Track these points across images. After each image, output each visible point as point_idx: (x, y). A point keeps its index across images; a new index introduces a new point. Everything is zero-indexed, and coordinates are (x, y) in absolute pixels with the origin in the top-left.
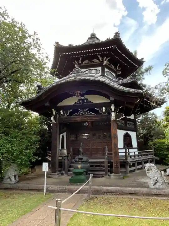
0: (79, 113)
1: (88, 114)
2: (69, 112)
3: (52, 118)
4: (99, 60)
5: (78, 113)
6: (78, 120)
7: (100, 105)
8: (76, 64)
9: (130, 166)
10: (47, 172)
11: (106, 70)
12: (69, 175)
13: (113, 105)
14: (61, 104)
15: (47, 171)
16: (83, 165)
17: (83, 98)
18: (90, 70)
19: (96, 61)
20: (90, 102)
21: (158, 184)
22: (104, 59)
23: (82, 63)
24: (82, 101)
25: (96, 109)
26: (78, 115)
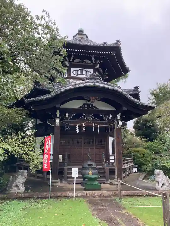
0: (84, 117)
1: (92, 120)
3: (57, 121)
4: (92, 62)
5: (82, 118)
7: (107, 113)
8: (67, 61)
12: (68, 182)
13: (120, 114)
14: (64, 106)
15: (77, 176)
17: (89, 103)
19: (87, 61)
20: (95, 107)
21: (165, 187)
22: (98, 62)
23: (73, 61)
24: (87, 106)
25: (101, 115)
26: (82, 120)
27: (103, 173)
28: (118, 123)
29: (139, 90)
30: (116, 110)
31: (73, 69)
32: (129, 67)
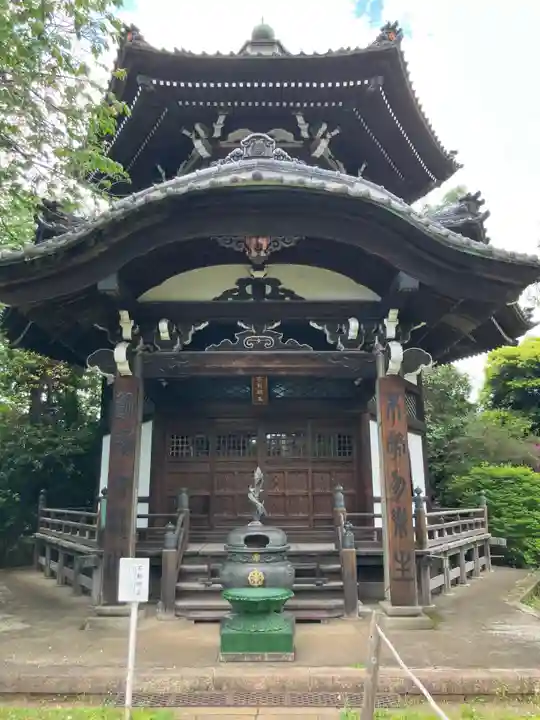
0: (243, 337)
1: (277, 346)
2: (192, 332)
3: (120, 353)
4: (296, 132)
5: (234, 340)
6: (237, 369)
7: (337, 313)
8: (198, 137)
12: (179, 613)
13: (393, 314)
14: (154, 294)
16: (269, 569)
17: (259, 275)
19: (281, 134)
20: (290, 293)
22: (320, 132)
23: (224, 136)
24: (253, 289)
25: (315, 325)
26: (234, 348)
27: (337, 574)
28: (387, 354)
29: (482, 210)
30: (378, 299)
32: (455, 152)
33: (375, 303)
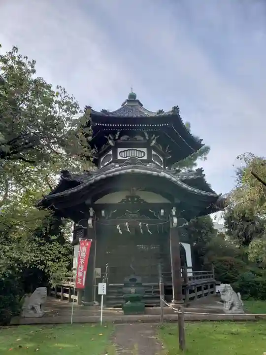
0: (128, 214)
2: (111, 213)
3: (90, 221)
4: (144, 136)
5: (125, 216)
8: (110, 139)
9: (191, 292)
10: (104, 295)
11: (153, 152)
13: (174, 208)
14: (100, 201)
15: (105, 293)
16: (137, 289)
18: (131, 150)
19: (139, 138)
20: (143, 200)
21: (234, 308)
22: (152, 138)
23: (119, 138)
24: (131, 199)
25: (150, 211)
28: (173, 221)
29: (203, 173)
30: (170, 203)
31: (119, 150)
32: (202, 140)
33: (169, 204)
